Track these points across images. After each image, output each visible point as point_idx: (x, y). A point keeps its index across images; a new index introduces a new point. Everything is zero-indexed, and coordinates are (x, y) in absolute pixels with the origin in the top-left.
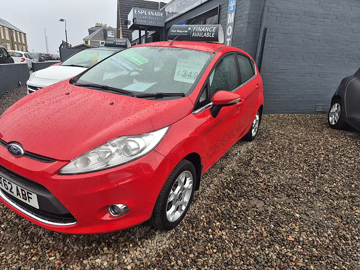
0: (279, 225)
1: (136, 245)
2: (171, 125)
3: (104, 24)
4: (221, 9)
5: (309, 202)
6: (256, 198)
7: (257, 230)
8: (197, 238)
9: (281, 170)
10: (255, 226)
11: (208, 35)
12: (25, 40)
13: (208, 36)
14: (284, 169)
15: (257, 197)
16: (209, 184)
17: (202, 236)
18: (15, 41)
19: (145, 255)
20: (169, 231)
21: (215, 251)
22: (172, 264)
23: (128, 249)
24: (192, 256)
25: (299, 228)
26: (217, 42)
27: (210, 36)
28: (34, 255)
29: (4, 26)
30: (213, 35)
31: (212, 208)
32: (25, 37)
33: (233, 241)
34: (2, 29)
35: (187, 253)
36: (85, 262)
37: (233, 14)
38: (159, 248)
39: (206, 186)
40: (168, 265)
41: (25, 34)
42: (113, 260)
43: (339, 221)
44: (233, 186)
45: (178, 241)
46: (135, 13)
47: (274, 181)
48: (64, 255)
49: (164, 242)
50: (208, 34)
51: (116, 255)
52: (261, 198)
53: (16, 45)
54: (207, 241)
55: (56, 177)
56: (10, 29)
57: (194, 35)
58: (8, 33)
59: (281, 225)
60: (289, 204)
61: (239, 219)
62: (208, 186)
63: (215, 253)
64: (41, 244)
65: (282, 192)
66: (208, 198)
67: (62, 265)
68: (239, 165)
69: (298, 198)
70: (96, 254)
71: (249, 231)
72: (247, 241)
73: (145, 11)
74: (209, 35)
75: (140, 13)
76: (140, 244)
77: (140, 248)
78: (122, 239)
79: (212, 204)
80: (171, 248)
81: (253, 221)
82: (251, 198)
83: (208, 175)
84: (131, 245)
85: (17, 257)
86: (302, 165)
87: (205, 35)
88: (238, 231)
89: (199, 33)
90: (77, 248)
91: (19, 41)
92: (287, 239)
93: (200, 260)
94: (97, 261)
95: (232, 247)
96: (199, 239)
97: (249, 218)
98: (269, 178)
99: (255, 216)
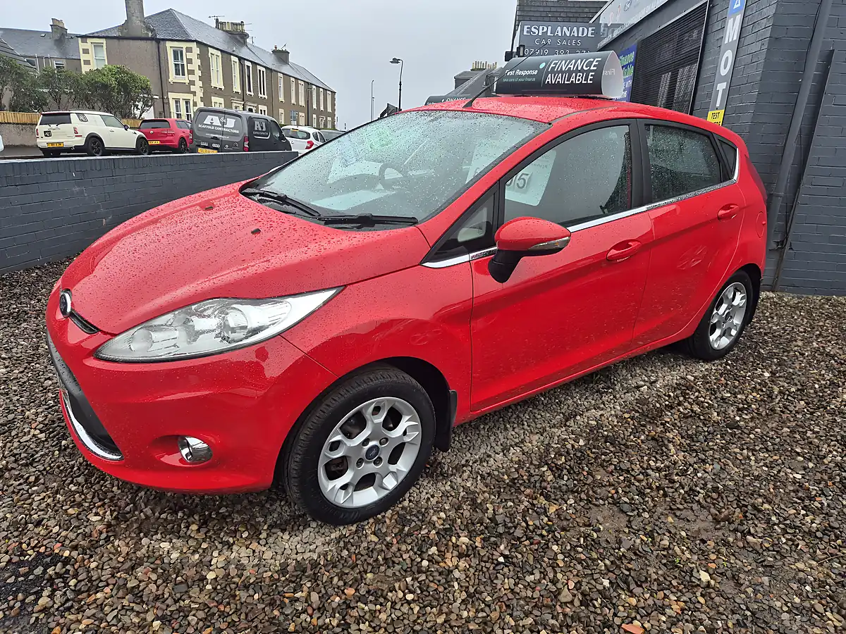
0: (629, 586)
1: (255, 535)
2: (346, 286)
3: (490, 63)
4: (713, 7)
5: (774, 551)
6: (614, 504)
7: (554, 582)
8: (391, 558)
9: (745, 451)
10: (558, 570)
11: (577, 79)
12: (333, 105)
13: (579, 80)
14: (757, 448)
15: (618, 503)
16: (511, 446)
17: (405, 556)
18: (315, 107)
19: (256, 561)
20: (342, 528)
21: (410, 597)
22: (298, 595)
23: (235, 539)
24: (350, 591)
25: (682, 610)
26: (598, 96)
27: (583, 82)
28: (75, 505)
29: (300, 78)
30: (590, 77)
31: (479, 501)
32: (333, 99)
33: (471, 590)
34: (294, 84)
35: (345, 584)
36: (145, 541)
37: (739, 18)
38: (294, 556)
39: (498, 449)
40: (287, 595)
41: (333, 93)
42: (194, 552)
43: (835, 627)
44: (569, 463)
45: (345, 553)
46: (525, 33)
47: (699, 475)
48: (119, 518)
49: (313, 547)
50: (580, 76)
51: (204, 546)
52: (626, 507)
53: (314, 116)
54: (411, 570)
55: (91, 362)
56: (308, 83)
57: (550, 80)
58: (303, 91)
59: (633, 586)
60: (703, 541)
61: (527, 543)
62: (505, 450)
63: (409, 603)
64: (96, 489)
65: (704, 508)
66: (483, 478)
67: (104, 536)
68: (626, 415)
69: (742, 532)
70: (172, 532)
71: (530, 578)
72: (509, 599)
73: (550, 28)
74: (582, 78)
75: (537, 33)
76: (264, 535)
77: (259, 544)
78: (237, 518)
79: (484, 492)
80: (320, 564)
81: (560, 557)
82: (597, 503)
83: (523, 425)
84: (245, 535)
85: (49, 501)
86: (825, 449)
87: (574, 80)
88: (502, 569)
89: (560, 75)
90: (149, 512)
91: (322, 108)
92: (619, 626)
93: (364, 606)
94: (162, 545)
95: (459, 601)
96: (394, 562)
97: (555, 548)
98: (690, 465)
99: (574, 548)
